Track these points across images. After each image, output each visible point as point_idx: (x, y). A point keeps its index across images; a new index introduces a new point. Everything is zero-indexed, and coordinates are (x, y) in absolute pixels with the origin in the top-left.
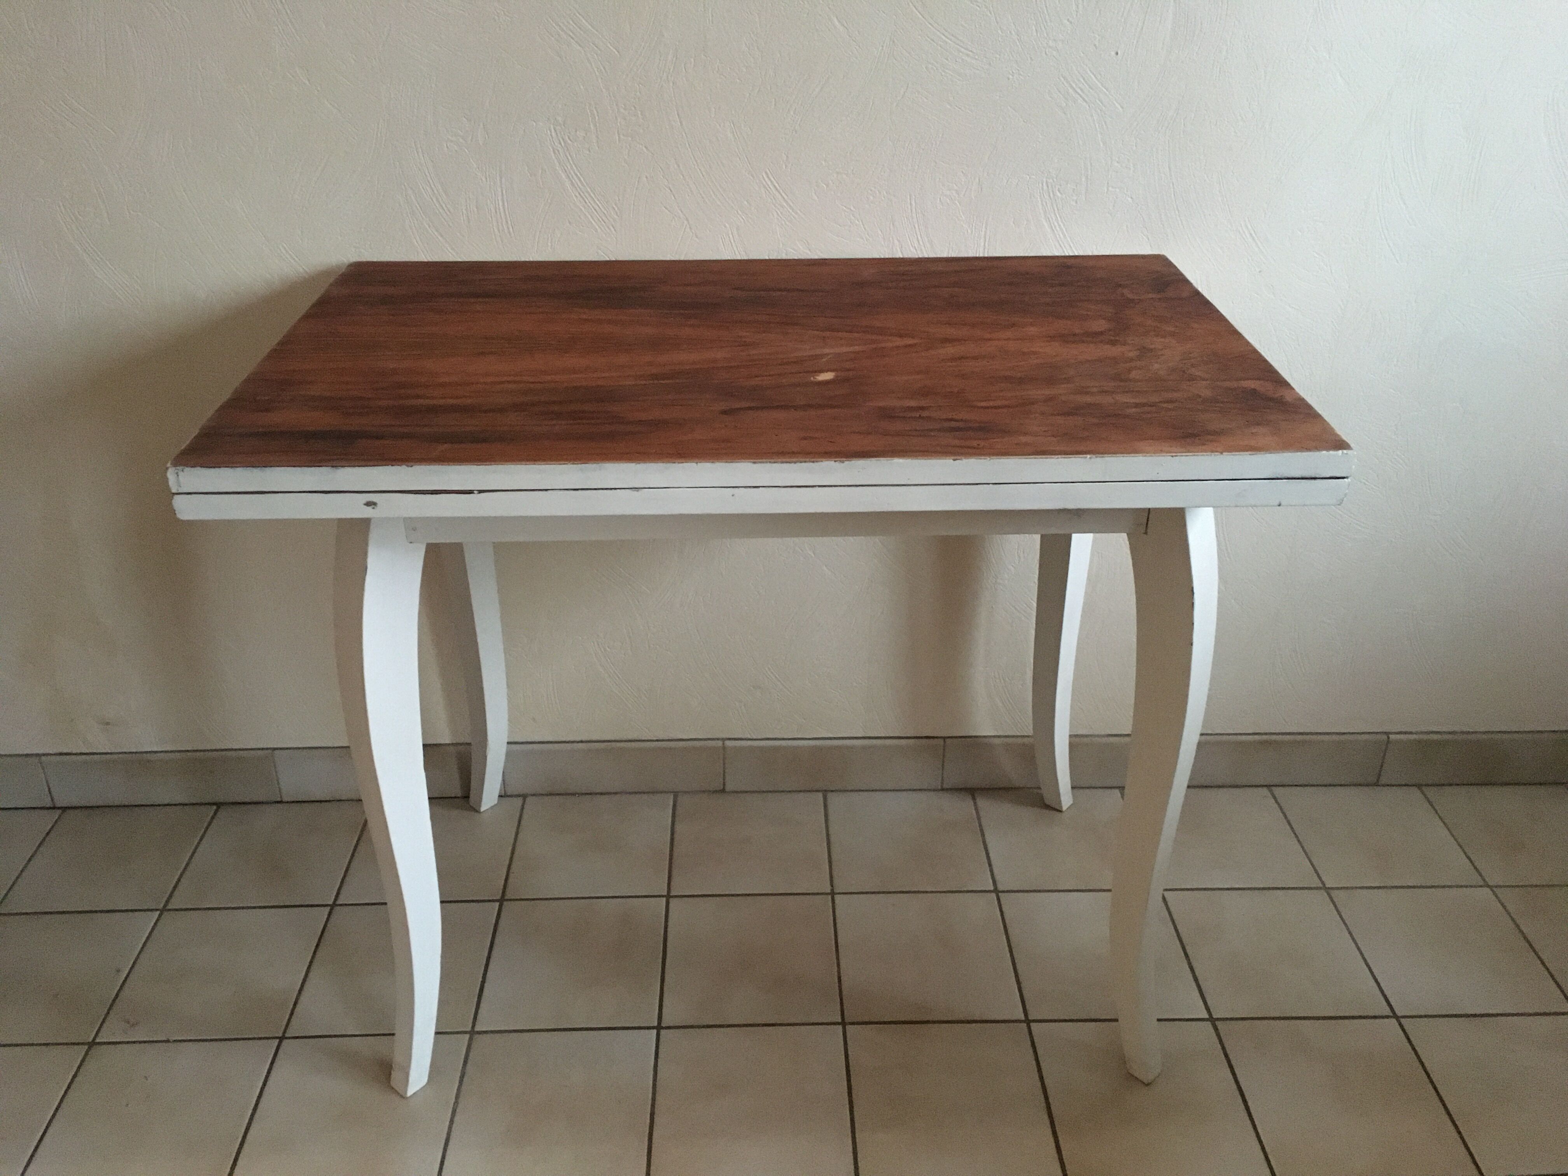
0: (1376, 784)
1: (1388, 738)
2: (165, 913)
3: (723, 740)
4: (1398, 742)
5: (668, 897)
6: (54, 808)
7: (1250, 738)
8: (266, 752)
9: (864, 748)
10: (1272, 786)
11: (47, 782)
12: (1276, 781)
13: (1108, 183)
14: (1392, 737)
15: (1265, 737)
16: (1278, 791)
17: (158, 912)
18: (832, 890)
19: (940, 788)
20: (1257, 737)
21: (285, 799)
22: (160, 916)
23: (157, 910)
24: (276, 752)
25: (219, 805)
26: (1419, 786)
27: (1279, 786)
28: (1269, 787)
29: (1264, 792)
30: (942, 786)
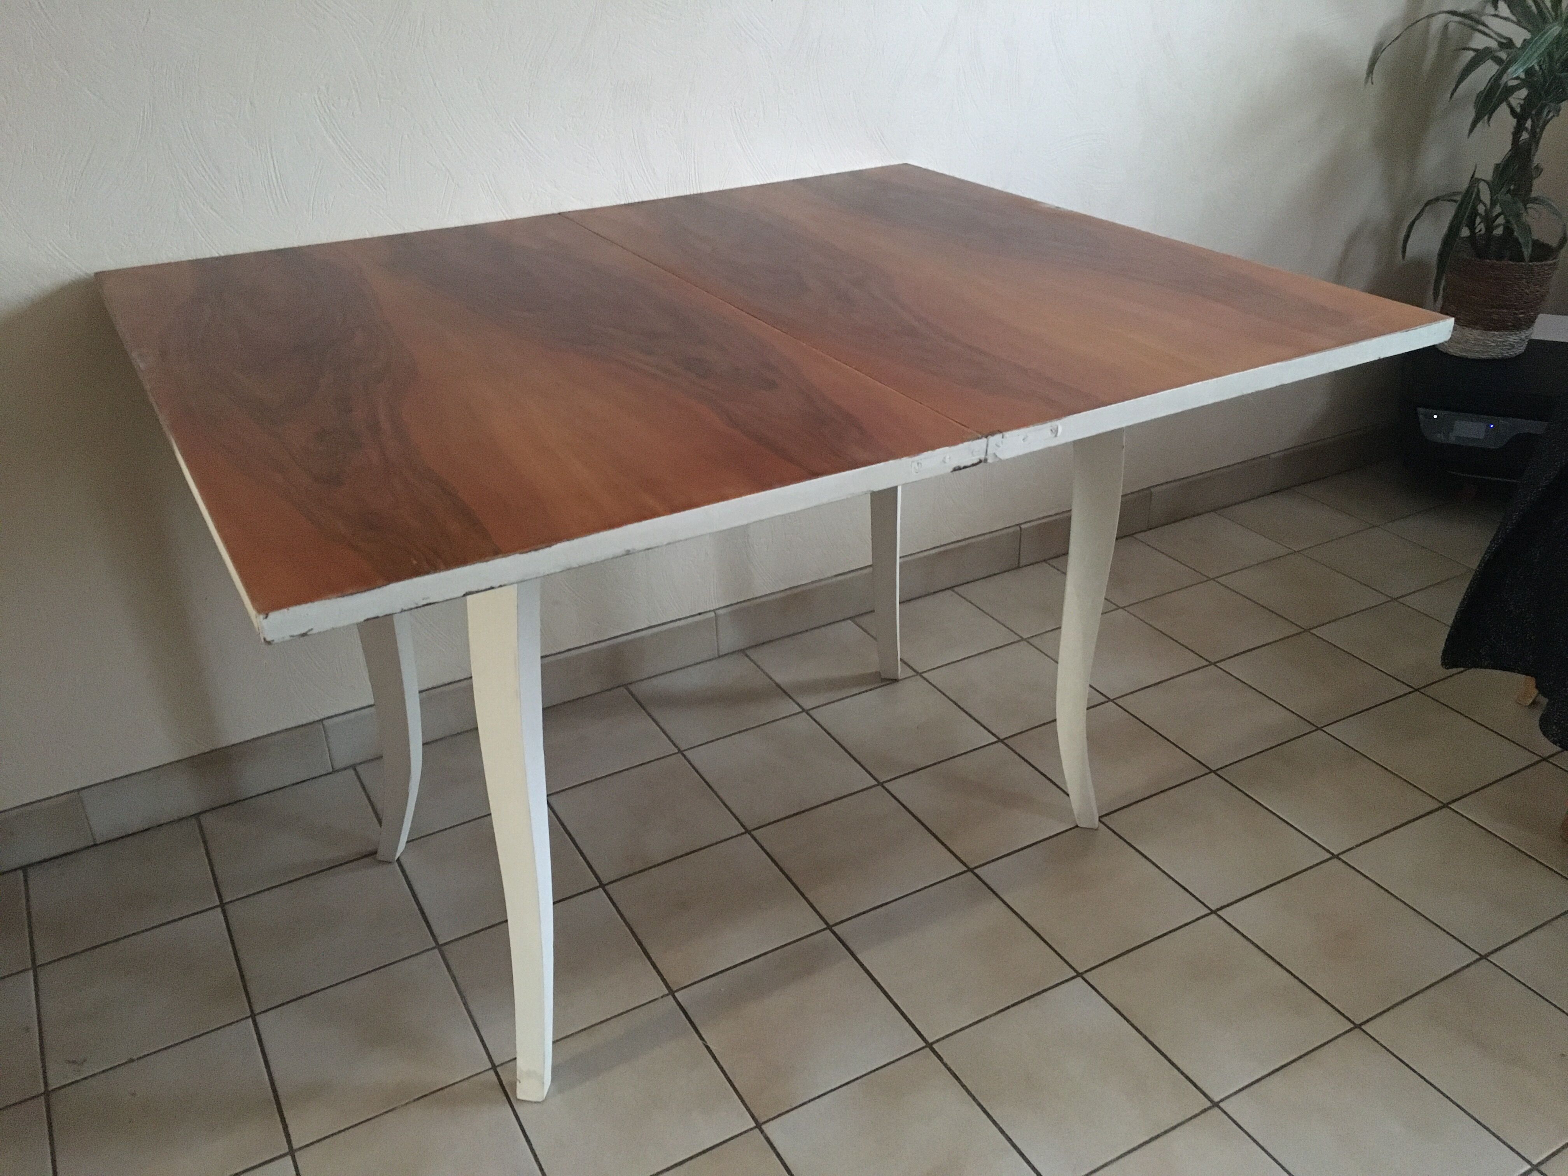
0: (1018, 567)
1: (1021, 528)
4: (1026, 529)
7: (933, 552)
9: (652, 636)
10: (954, 586)
12: (955, 583)
13: (779, 107)
14: (1023, 526)
15: (942, 549)
16: (956, 589)
18: (679, 750)
19: (717, 656)
20: (937, 550)
21: (98, 842)
26: (1045, 561)
27: (957, 586)
28: (951, 588)
29: (950, 592)
30: (718, 654)
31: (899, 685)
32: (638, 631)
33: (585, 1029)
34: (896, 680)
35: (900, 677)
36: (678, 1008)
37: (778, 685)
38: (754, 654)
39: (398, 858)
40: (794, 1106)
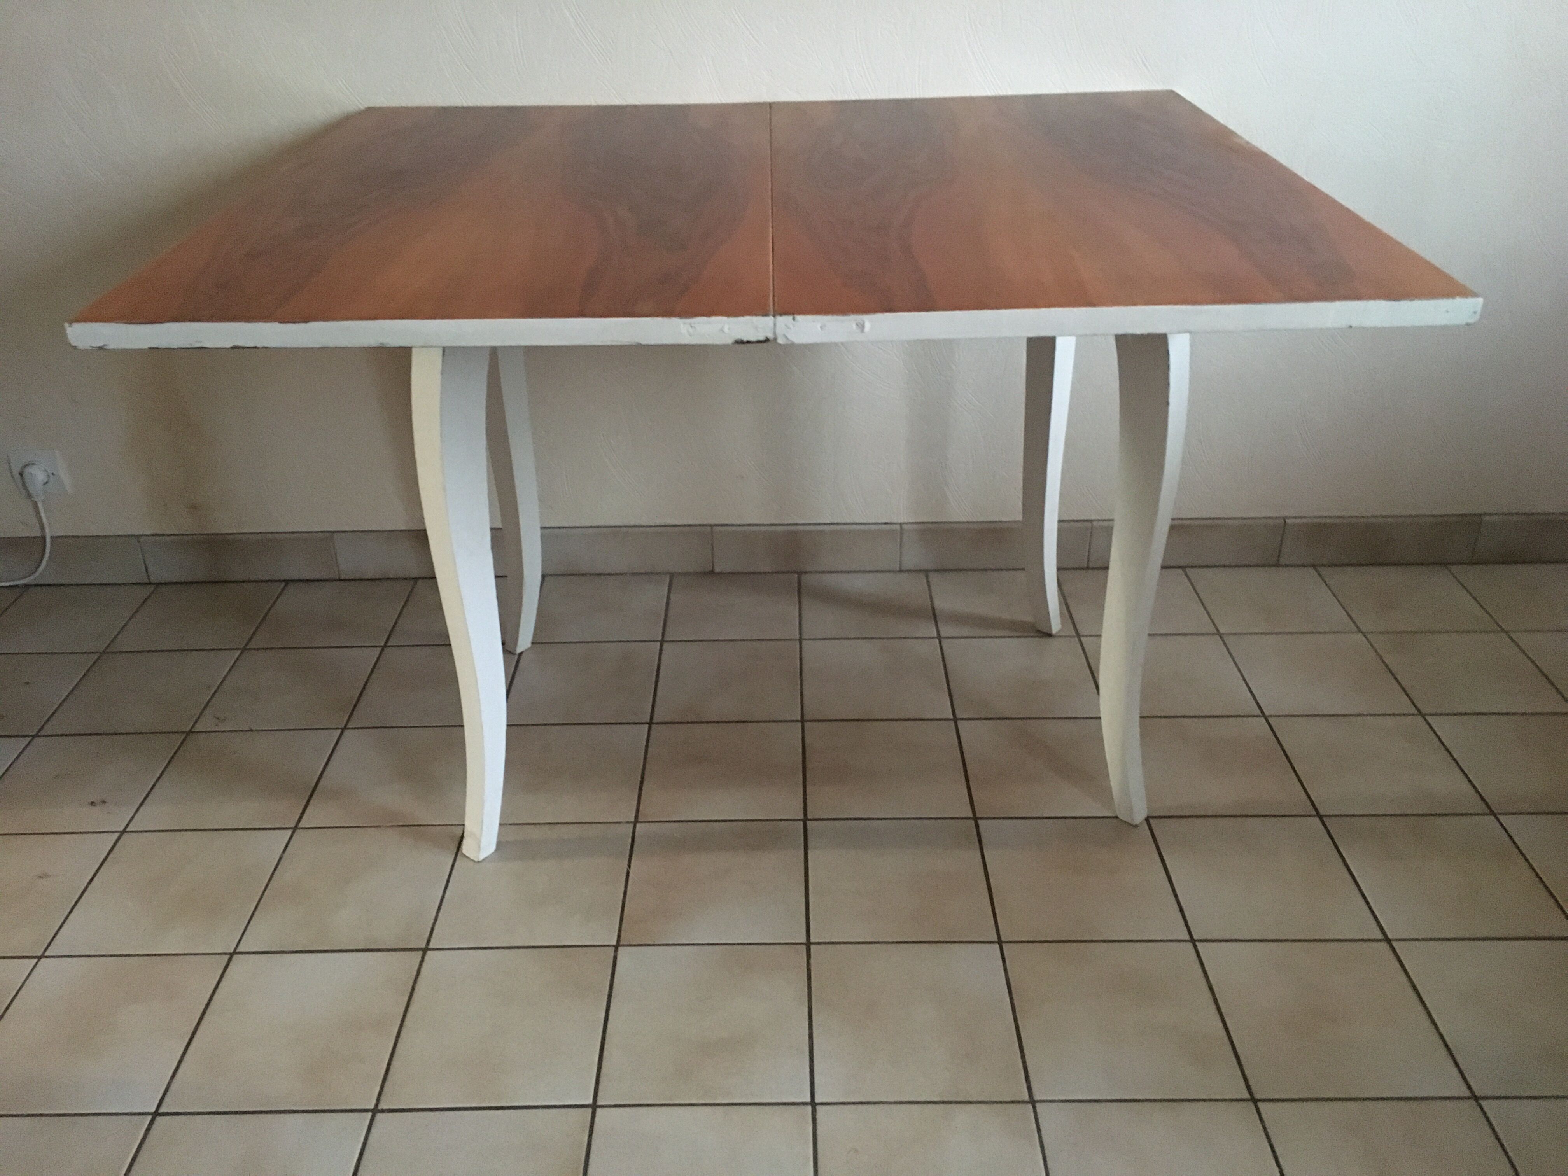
0: (1277, 565)
2: (246, 652)
3: (711, 526)
4: (1292, 525)
5: (662, 642)
6: (150, 584)
8: (326, 534)
10: (1187, 566)
11: (145, 562)
12: (1188, 563)
16: (1189, 570)
17: (239, 652)
18: (801, 637)
19: (898, 569)
21: (343, 577)
22: (241, 653)
23: (239, 649)
24: (335, 535)
25: (287, 582)
26: (1313, 566)
27: (1192, 567)
28: (1183, 568)
29: (1180, 571)
30: (900, 568)
31: (1050, 640)
32: (819, 524)
33: (550, 824)
34: (1050, 635)
35: (1054, 632)
36: (631, 835)
37: (933, 609)
38: (934, 578)
39: (521, 654)
40: (656, 943)
